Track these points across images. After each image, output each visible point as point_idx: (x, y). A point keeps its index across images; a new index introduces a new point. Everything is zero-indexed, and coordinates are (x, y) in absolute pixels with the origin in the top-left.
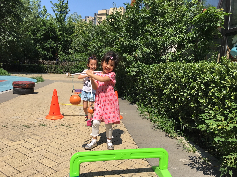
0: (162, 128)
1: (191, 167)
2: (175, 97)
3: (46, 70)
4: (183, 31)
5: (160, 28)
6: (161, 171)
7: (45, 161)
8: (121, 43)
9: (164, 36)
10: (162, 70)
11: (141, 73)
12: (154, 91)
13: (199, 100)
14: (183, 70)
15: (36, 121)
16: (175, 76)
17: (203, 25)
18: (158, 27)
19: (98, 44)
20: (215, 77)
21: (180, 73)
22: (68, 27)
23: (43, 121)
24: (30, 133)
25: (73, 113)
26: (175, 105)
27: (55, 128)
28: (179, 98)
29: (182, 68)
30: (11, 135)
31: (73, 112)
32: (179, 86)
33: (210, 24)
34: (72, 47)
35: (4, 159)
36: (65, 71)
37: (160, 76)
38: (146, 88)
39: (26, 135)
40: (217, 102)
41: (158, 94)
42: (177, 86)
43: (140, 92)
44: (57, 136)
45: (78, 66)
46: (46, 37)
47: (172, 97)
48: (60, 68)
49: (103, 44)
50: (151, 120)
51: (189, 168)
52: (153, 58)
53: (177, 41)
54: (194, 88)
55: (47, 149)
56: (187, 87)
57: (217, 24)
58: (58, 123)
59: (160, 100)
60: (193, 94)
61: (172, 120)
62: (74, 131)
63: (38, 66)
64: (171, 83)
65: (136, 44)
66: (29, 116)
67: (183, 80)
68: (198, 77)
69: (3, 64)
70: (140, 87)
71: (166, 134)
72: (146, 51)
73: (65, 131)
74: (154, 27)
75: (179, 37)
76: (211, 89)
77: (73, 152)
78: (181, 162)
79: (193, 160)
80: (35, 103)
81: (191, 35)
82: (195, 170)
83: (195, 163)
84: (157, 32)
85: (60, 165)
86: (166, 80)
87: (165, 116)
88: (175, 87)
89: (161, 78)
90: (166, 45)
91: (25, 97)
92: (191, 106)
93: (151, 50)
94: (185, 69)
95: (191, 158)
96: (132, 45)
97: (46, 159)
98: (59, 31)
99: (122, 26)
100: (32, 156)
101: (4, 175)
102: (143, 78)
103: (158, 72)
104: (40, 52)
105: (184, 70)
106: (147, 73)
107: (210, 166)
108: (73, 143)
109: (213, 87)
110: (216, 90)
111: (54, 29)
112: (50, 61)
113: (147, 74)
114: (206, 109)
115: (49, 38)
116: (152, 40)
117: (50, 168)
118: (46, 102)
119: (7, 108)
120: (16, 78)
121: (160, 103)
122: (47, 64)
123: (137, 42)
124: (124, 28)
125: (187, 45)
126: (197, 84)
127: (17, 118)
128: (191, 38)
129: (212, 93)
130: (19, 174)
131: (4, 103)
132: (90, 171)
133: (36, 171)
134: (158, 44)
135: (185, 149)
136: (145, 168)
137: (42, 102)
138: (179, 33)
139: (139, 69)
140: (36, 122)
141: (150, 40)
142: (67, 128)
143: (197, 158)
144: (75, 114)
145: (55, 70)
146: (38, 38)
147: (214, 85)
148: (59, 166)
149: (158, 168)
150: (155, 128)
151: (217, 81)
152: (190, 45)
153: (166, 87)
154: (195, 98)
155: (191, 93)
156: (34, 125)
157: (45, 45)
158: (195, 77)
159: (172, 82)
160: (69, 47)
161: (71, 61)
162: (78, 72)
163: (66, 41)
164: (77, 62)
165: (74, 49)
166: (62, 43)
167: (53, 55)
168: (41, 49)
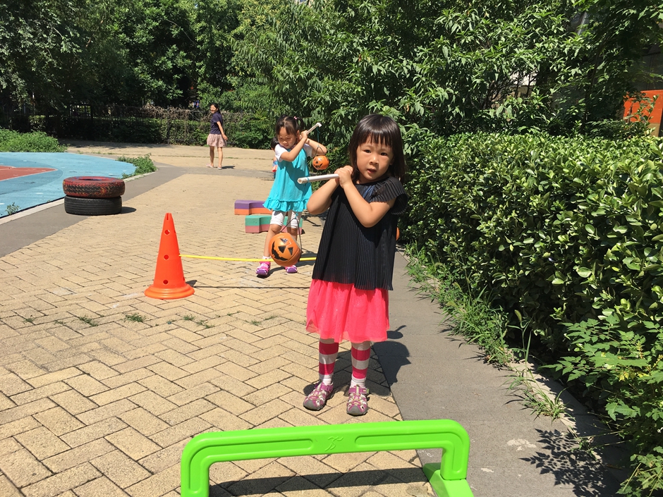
0: (470, 333)
1: (540, 469)
2: (511, 248)
3: (164, 136)
4: (555, 31)
5: (483, 21)
6: (447, 484)
7: (125, 439)
8: (365, 68)
9: (494, 48)
10: (477, 159)
11: (420, 160)
12: (454, 220)
13: (576, 268)
14: (537, 168)
15: (118, 304)
16: (513, 186)
17: (614, 16)
18: (478, 18)
19: (297, 70)
20: (627, 208)
21: (527, 179)
22: (222, 7)
23: (136, 306)
24: (95, 346)
25: (221, 279)
26: (509, 272)
27: (167, 327)
28: (521, 255)
29: (536, 163)
30: (44, 351)
31: (222, 274)
32: (522, 218)
33: (635, 12)
34: (234, 66)
35: (15, 431)
37: (470, 177)
38: (433, 206)
39: (84, 349)
40: (628, 287)
41: (465, 229)
42: (518, 217)
43: (418, 216)
44: (169, 355)
45: (253, 122)
46: (161, 39)
47: (502, 248)
48: (201, 129)
49: (312, 70)
50: (442, 305)
51: (533, 470)
52: (458, 114)
53: (532, 62)
54: (565, 228)
55: (136, 399)
56: (547, 224)
57: (658, 14)
58: (178, 310)
59: (469, 249)
60: (563, 246)
61: (500, 311)
62: (217, 339)
63: (142, 124)
64: (501, 206)
65: (409, 71)
66: (101, 287)
67: (535, 201)
68: (580, 198)
69: (47, 118)
70: (415, 203)
71: (480, 351)
72: (437, 96)
73: (191, 337)
74: (466, 18)
75: (540, 50)
76: (614, 242)
77: (205, 410)
78: (513, 448)
79: (549, 443)
80: (123, 244)
81: (576, 42)
82: (551, 477)
83: (553, 453)
84: (472, 33)
85: (164, 455)
86: (487, 194)
87: (482, 298)
88: (511, 218)
89: (474, 184)
90: (497, 75)
91: (98, 225)
92: (554, 282)
93: (452, 91)
94: (544, 167)
95: (546, 437)
96: (397, 75)
97: (128, 431)
98: (199, 20)
99: (368, 12)
100: (92, 421)
101: (9, 484)
102: (424, 177)
103: (466, 166)
104: (146, 81)
105: (540, 169)
106: (438, 163)
107: (598, 466)
108: (209, 379)
109: (620, 238)
110: (629, 247)
111: (184, 13)
112: (173, 109)
113: (438, 167)
114: (596, 299)
115: (171, 41)
116: (456, 61)
117: (137, 461)
118: (151, 240)
119: (45, 259)
120: (81, 161)
121: (470, 258)
122: (164, 117)
123: (412, 66)
124: (376, 18)
125: (565, 71)
126: (576, 218)
127: (66, 293)
128: (577, 51)
129: (615, 253)
130: (48, 480)
131: (37, 243)
132: (245, 474)
133: (95, 470)
134: (476, 73)
135: (532, 402)
136: (403, 467)
137: (141, 241)
138: (542, 35)
139: (415, 149)
140: (118, 307)
141: (449, 61)
142: (201, 327)
143: (563, 435)
144: (228, 283)
145: (188, 135)
146: (141, 42)
147: (623, 231)
148: (162, 456)
149: (438, 472)
150: (450, 332)
151: (632, 220)
152: (573, 71)
153: (486, 215)
154: (567, 258)
155: (557, 242)
156: (111, 319)
157: (160, 62)
158: (572, 196)
159: (503, 203)
160: (225, 67)
161: (233, 109)
162: (252, 140)
163: (217, 49)
164: (248, 113)
165: (240, 73)
166: (206, 57)
167: (181, 92)
168: (148, 74)
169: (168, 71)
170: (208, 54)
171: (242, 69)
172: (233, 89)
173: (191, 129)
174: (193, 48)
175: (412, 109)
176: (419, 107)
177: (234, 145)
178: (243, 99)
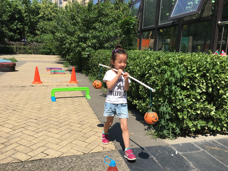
22: (33, 8)
34: (38, 28)
36: (33, 52)
45: (46, 46)
46: (12, 19)
48: (28, 49)
63: (7, 47)
98: (25, 12)
104: (7, 33)
111: (20, 10)
112: (18, 42)
115: (15, 19)
122: (15, 45)
145: (23, 51)
146: (5, 20)
157: (12, 26)
160: (35, 28)
161: (39, 42)
162: (46, 52)
163: (32, 22)
164: (44, 43)
165: (40, 30)
166: (28, 24)
167: (20, 36)
168: (7, 30)
169: (14, 29)
170: (29, 24)
171: (41, 29)
172: (38, 35)
173: (24, 49)
174: (24, 22)
175: (88, 45)
176: (90, 44)
177: (40, 54)
178: (42, 39)
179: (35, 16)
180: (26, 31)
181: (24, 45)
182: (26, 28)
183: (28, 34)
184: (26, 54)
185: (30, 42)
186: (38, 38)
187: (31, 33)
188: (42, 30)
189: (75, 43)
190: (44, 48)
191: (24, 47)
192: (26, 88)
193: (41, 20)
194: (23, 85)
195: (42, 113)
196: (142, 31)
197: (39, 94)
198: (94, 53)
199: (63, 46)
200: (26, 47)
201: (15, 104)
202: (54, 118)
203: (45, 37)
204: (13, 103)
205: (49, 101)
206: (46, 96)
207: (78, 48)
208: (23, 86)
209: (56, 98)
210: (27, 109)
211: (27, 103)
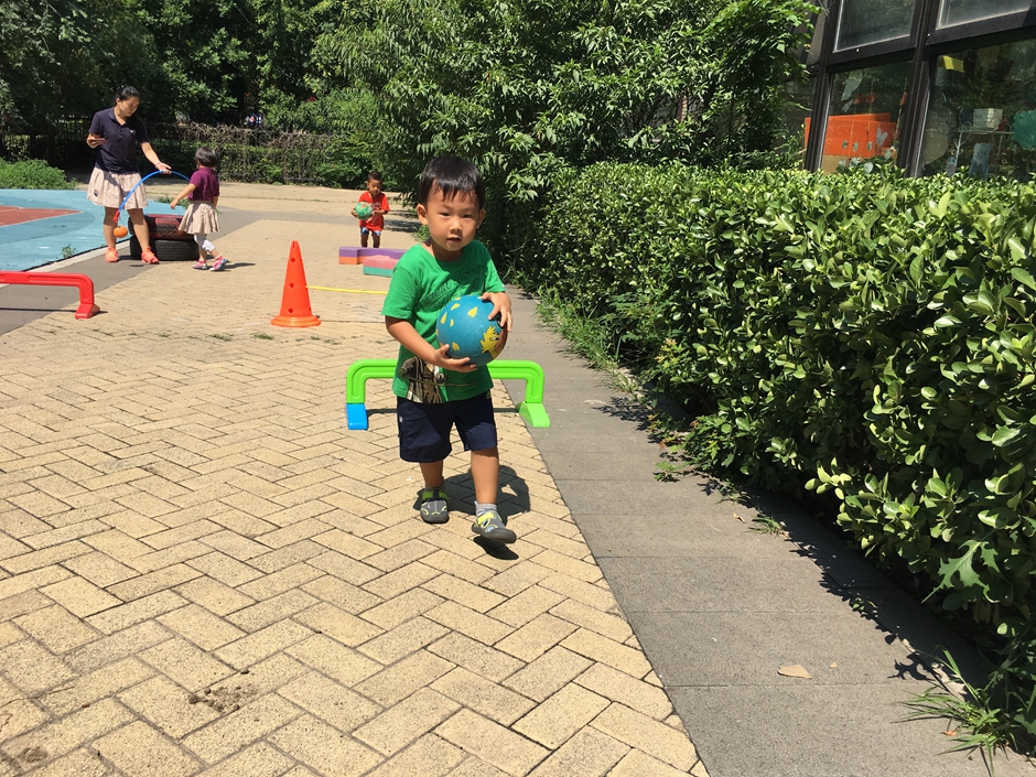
34: (316, 62)
36: (291, 174)
45: (347, 150)
46: (203, 20)
48: (269, 159)
63: (178, 150)
104: (180, 84)
112: (225, 128)
115: (217, 22)
122: (209, 141)
145: (249, 167)
146: (171, 24)
157: (202, 54)
160: (301, 62)
161: (317, 129)
162: (345, 176)
163: (290, 35)
164: (339, 134)
165: (324, 74)
166: (272, 47)
167: (235, 101)
168: (184, 73)
169: (213, 68)
170: (276, 44)
171: (327, 67)
172: (315, 97)
173: (254, 159)
174: (253, 34)
175: (543, 136)
176: (551, 133)
177: (318, 183)
178: (330, 115)
179: (300, 9)
180: (262, 77)
181: (253, 143)
182: (263, 64)
183: (272, 91)
184: (261, 182)
185: (276, 125)
186: (315, 112)
187: (284, 85)
188: (333, 72)
189: (475, 131)
190: (338, 156)
191: (253, 149)
192: (231, 347)
193: (326, 25)
194: (221, 331)
195: (287, 500)
196: (833, 67)
197: (289, 384)
198: (568, 178)
199: (419, 147)
200: (262, 150)
201: (164, 435)
202: (350, 533)
203: (345, 106)
204: (152, 426)
205: (335, 425)
206: (319, 392)
207: (490, 154)
208: (221, 335)
209: (370, 413)
210: (215, 465)
211: (225, 429)
